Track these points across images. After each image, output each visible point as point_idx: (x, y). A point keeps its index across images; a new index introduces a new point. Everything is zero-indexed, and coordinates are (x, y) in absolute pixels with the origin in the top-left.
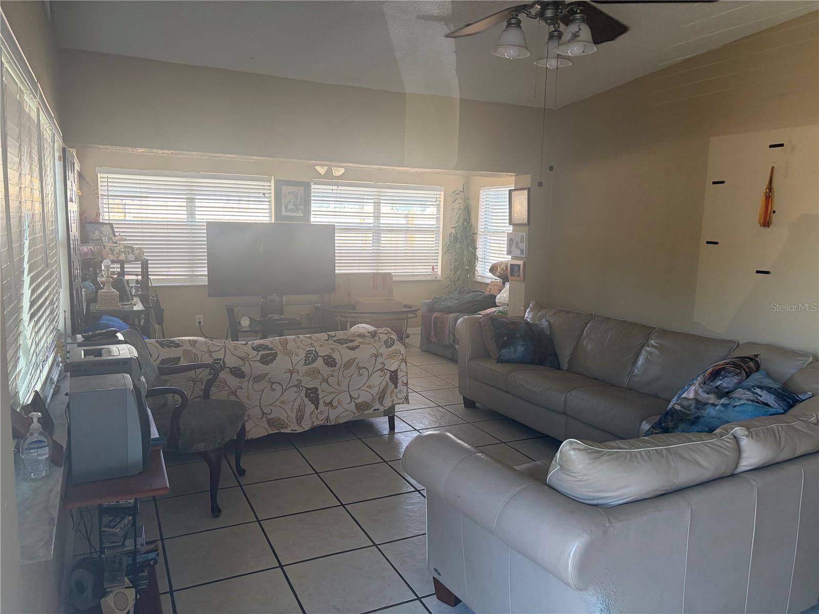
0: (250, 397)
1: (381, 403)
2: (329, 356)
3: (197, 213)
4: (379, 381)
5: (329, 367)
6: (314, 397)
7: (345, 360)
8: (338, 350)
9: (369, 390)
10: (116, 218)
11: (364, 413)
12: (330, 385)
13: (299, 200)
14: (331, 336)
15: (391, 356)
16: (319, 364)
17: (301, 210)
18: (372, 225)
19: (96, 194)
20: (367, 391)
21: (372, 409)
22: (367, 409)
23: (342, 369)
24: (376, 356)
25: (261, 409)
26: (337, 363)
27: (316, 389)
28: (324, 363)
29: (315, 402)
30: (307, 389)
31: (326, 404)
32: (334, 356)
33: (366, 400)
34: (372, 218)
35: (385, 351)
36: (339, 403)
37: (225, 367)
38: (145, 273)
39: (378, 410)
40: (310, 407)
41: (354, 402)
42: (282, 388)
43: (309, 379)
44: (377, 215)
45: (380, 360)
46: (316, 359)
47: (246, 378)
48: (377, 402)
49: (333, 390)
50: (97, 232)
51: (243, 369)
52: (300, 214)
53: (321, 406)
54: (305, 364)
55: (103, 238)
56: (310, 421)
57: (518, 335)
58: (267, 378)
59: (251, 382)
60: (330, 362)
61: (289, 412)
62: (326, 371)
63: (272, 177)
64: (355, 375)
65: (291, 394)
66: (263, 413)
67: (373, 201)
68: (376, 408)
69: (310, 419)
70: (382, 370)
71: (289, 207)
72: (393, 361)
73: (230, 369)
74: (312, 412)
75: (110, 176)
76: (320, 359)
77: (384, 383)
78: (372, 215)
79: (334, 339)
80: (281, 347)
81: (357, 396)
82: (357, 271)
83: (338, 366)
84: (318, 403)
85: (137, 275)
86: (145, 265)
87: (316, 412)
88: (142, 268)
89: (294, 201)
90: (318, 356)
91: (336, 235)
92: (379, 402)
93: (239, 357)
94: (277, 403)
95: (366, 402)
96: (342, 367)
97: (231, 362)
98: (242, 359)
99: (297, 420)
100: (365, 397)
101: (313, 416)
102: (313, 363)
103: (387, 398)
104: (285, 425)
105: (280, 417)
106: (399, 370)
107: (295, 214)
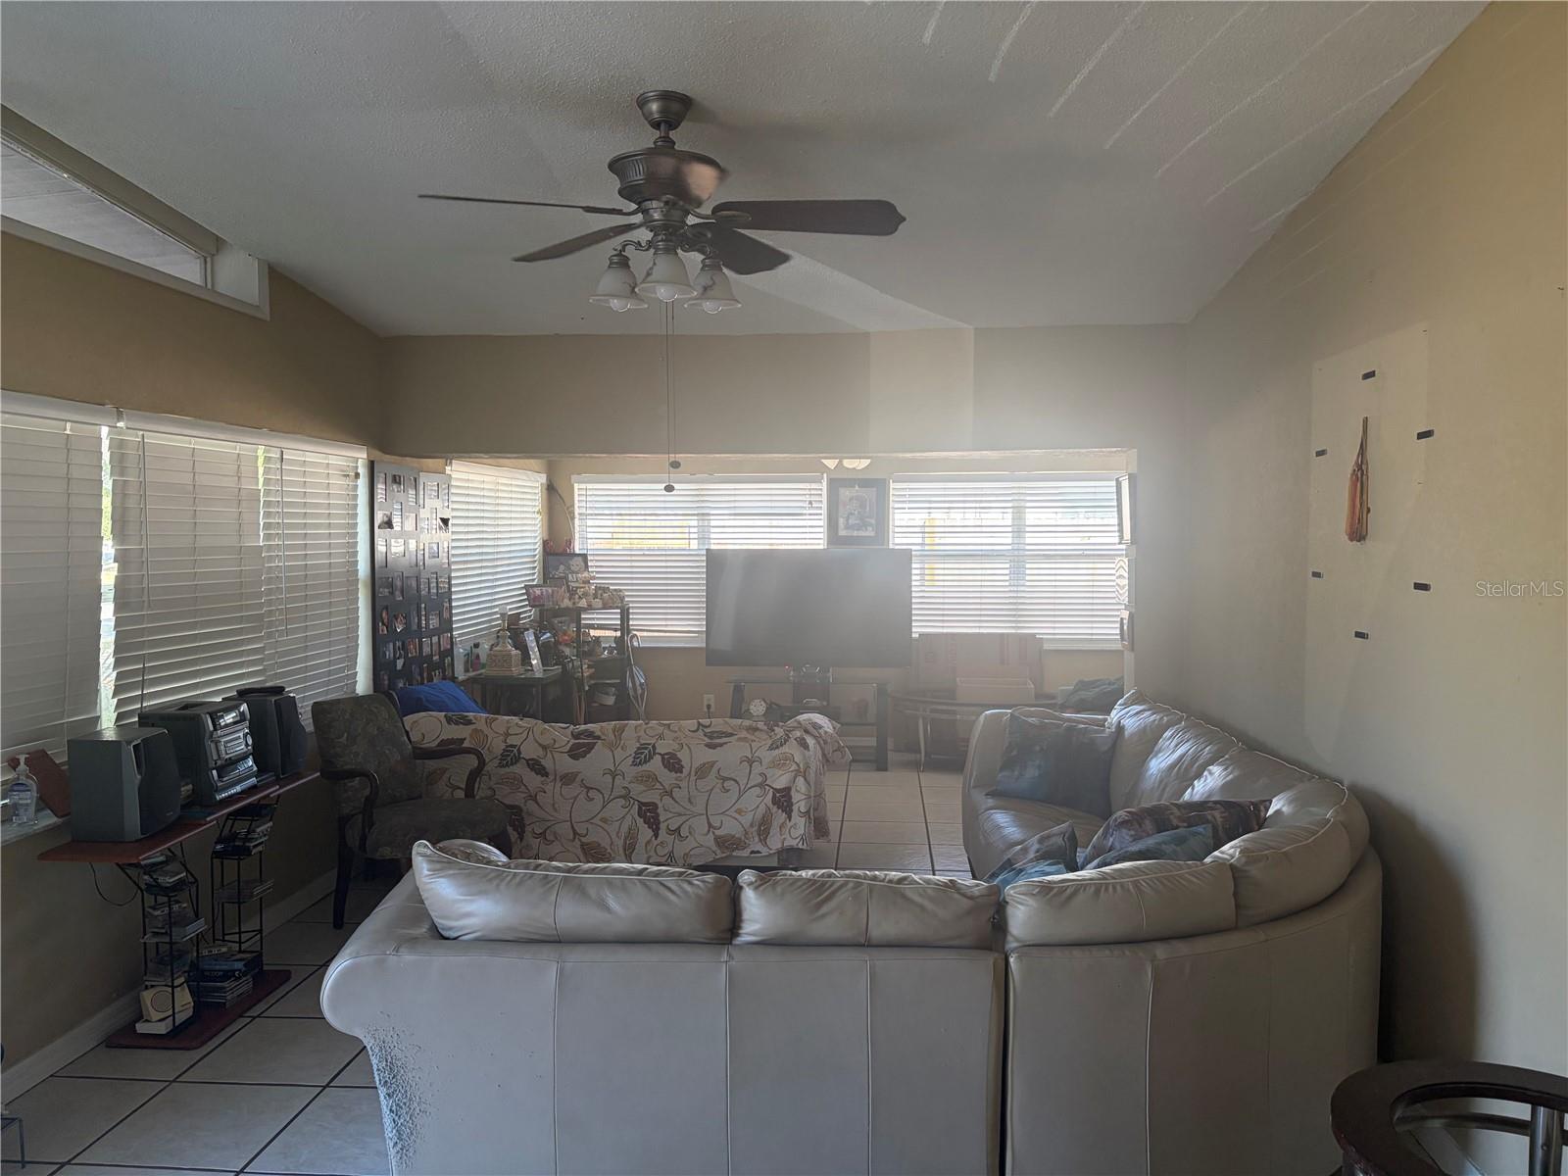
0: (556, 806)
1: (764, 841)
2: (672, 755)
3: (712, 536)
4: (756, 803)
5: (671, 771)
6: (653, 817)
7: (696, 765)
8: (689, 748)
9: (737, 816)
10: (596, 547)
11: (734, 854)
12: (677, 802)
13: (868, 509)
14: (703, 726)
15: (776, 764)
16: (656, 765)
17: (871, 525)
18: (1010, 547)
19: (570, 513)
20: (734, 818)
21: (749, 851)
22: (737, 848)
23: (693, 778)
24: (751, 762)
25: (573, 827)
26: (682, 767)
27: (655, 806)
28: (663, 764)
29: (654, 824)
30: (641, 804)
31: (671, 832)
32: (679, 755)
33: (733, 833)
34: (1010, 535)
35: (767, 756)
36: (690, 833)
37: (520, 758)
38: (625, 627)
39: (758, 852)
40: (646, 833)
41: (714, 833)
42: (604, 798)
43: (642, 788)
44: (1019, 531)
45: (757, 769)
46: (651, 758)
47: (551, 777)
48: (757, 839)
49: (681, 810)
50: (562, 567)
51: (543, 762)
52: (870, 533)
53: (662, 832)
54: (634, 764)
55: (570, 576)
56: (646, 856)
57: (1038, 748)
58: (578, 779)
59: (559, 784)
60: (672, 763)
61: (614, 836)
62: (667, 778)
63: (825, 475)
64: (717, 790)
65: (616, 809)
66: (575, 833)
67: (1010, 505)
68: (756, 850)
69: (644, 851)
70: (761, 785)
71: (850, 521)
72: (781, 772)
73: (527, 761)
74: (648, 842)
75: (590, 486)
76: (658, 757)
77: (762, 807)
78: (1010, 529)
79: (707, 730)
80: (613, 737)
81: (718, 825)
82: (977, 631)
83: (685, 771)
84: (658, 829)
85: (616, 630)
86: (625, 615)
87: (656, 843)
88: (622, 619)
89: (859, 512)
90: (655, 754)
91: (914, 566)
92: (760, 840)
93: (540, 745)
94: (596, 821)
95: (733, 836)
96: (693, 773)
97: (529, 751)
98: (544, 748)
99: (625, 850)
100: (730, 827)
101: (649, 848)
102: (645, 762)
103: (773, 836)
104: (608, 856)
105: (600, 842)
106: (793, 790)
107: (862, 533)
